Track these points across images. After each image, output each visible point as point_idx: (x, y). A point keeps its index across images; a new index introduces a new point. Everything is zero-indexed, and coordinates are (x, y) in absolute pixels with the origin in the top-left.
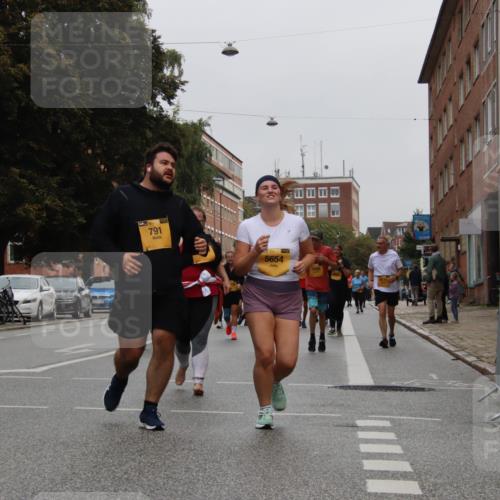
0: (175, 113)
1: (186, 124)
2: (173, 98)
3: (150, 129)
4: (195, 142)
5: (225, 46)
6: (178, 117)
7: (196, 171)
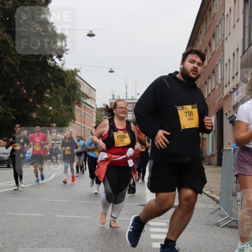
0: (62, 65)
1: (68, 71)
2: (61, 57)
3: (50, 72)
4: (72, 80)
5: (88, 32)
6: (64, 67)
7: (72, 94)
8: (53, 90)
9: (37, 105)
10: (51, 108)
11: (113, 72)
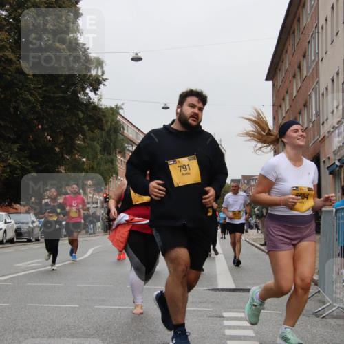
0: (99, 100)
1: (107, 108)
2: (97, 90)
3: (82, 111)
4: (113, 121)
5: (133, 55)
6: (101, 103)
7: (113, 140)
8: (87, 134)
9: (65, 156)
10: (84, 160)
11: (168, 108)
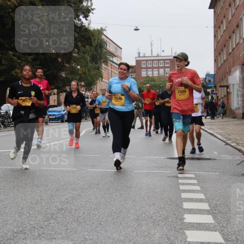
0: (89, 24)
1: (94, 30)
2: (88, 17)
3: (77, 32)
4: (99, 39)
6: (90, 26)
7: (99, 54)
8: (81, 49)
9: (65, 64)
10: (79, 67)
11: (138, 30)
